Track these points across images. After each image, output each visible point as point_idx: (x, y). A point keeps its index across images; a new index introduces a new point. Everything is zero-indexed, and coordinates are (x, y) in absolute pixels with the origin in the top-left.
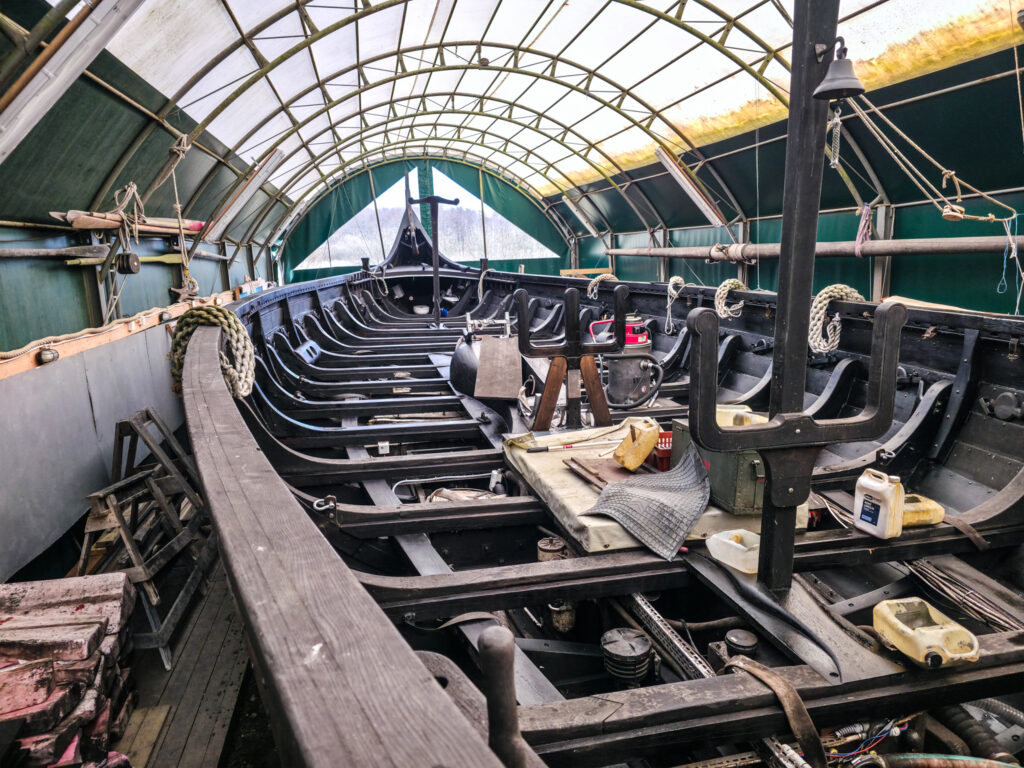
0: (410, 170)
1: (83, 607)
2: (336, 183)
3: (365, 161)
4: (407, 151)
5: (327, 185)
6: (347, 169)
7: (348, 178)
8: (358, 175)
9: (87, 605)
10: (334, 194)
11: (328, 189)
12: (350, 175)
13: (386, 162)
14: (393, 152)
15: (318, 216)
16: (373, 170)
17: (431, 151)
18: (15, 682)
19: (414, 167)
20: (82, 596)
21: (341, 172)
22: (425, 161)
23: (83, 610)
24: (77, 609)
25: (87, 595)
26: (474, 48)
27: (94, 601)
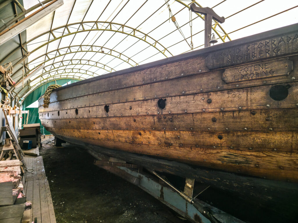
0: (68, 82)
1: (7, 168)
2: (44, 83)
3: (54, 78)
4: (68, 76)
5: (41, 83)
6: (48, 79)
7: (48, 82)
8: (52, 82)
9: (8, 167)
10: (43, 86)
11: (41, 84)
12: (49, 81)
13: (61, 79)
14: (63, 76)
15: (37, 92)
16: (56, 80)
17: (75, 77)
18: (3, 175)
19: (69, 81)
20: (6, 165)
21: (46, 80)
22: (73, 80)
23: (7, 169)
24: (5, 168)
25: (8, 165)
26: (101, 48)
27: (11, 166)
